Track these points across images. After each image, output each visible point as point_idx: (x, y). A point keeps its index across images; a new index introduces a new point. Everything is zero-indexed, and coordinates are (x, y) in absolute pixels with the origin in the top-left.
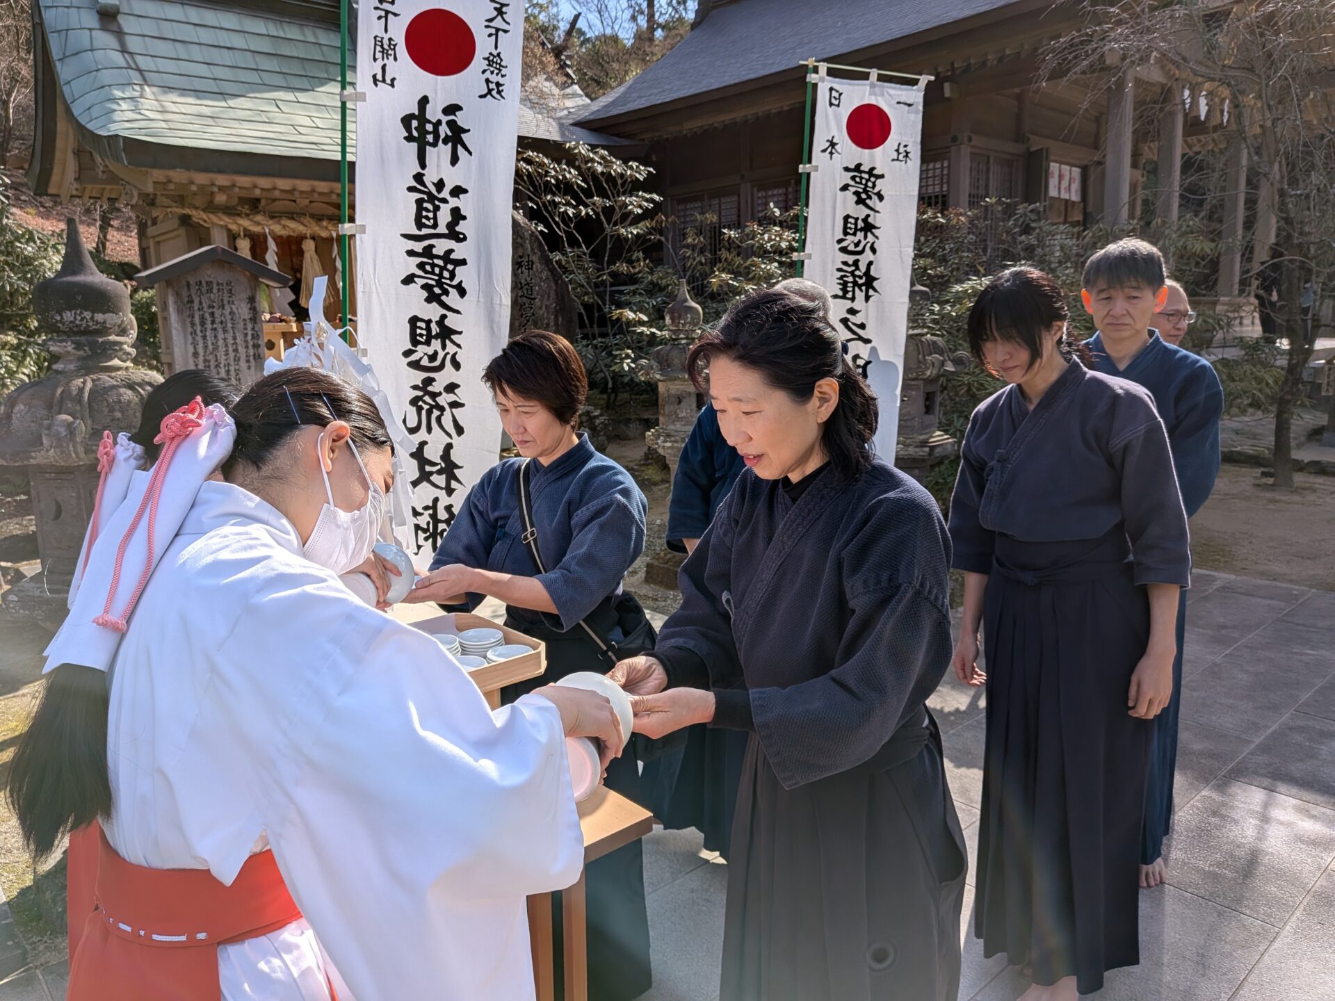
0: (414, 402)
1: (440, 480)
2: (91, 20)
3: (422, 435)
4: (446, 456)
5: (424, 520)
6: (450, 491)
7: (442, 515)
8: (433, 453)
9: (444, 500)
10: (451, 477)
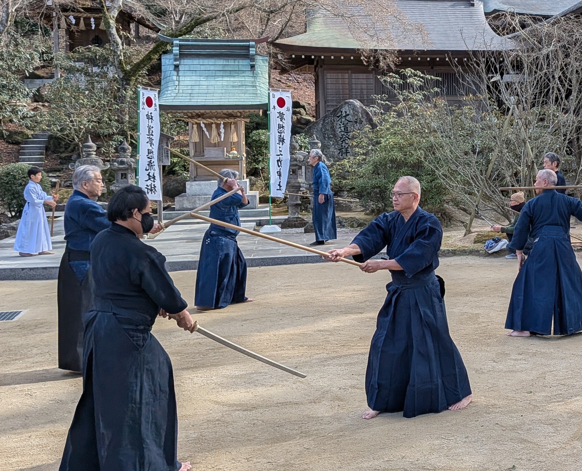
0: (148, 165)
1: (152, 179)
2: (172, 68)
3: (149, 171)
4: (154, 175)
5: (149, 188)
6: (154, 182)
7: (153, 186)
8: (151, 174)
9: (153, 183)
10: (155, 179)
